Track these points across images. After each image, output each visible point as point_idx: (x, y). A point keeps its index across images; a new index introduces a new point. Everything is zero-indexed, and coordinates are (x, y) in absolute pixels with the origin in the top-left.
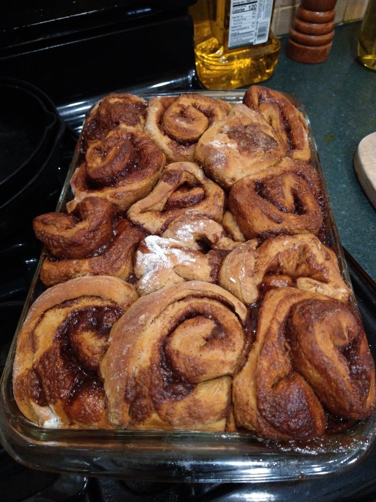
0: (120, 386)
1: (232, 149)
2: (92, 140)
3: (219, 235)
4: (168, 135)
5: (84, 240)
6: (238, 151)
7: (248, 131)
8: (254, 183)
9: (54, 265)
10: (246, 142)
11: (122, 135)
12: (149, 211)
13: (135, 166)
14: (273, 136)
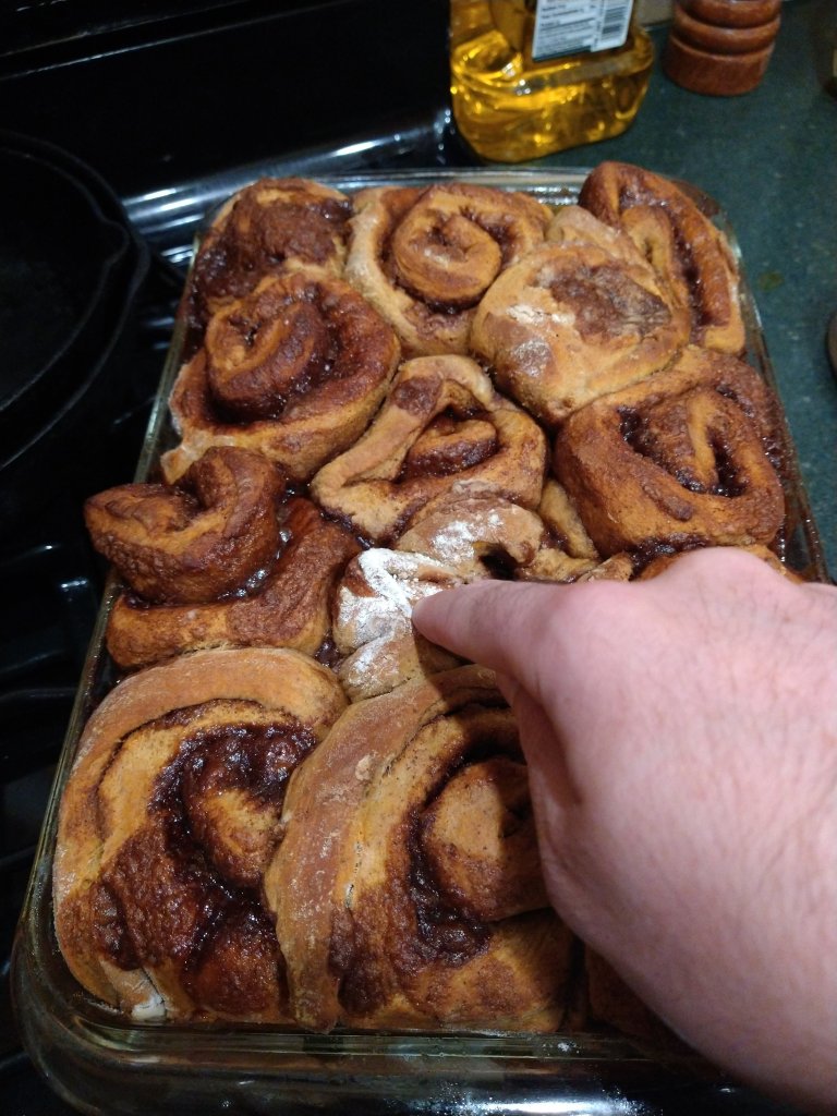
0: (315, 934)
1: (562, 327)
2: (220, 296)
3: (535, 543)
4: (404, 287)
5: (212, 561)
6: (577, 333)
7: (599, 281)
8: (618, 416)
9: (140, 618)
10: (596, 312)
11: (293, 289)
12: (364, 481)
13: (327, 368)
14: (658, 293)
